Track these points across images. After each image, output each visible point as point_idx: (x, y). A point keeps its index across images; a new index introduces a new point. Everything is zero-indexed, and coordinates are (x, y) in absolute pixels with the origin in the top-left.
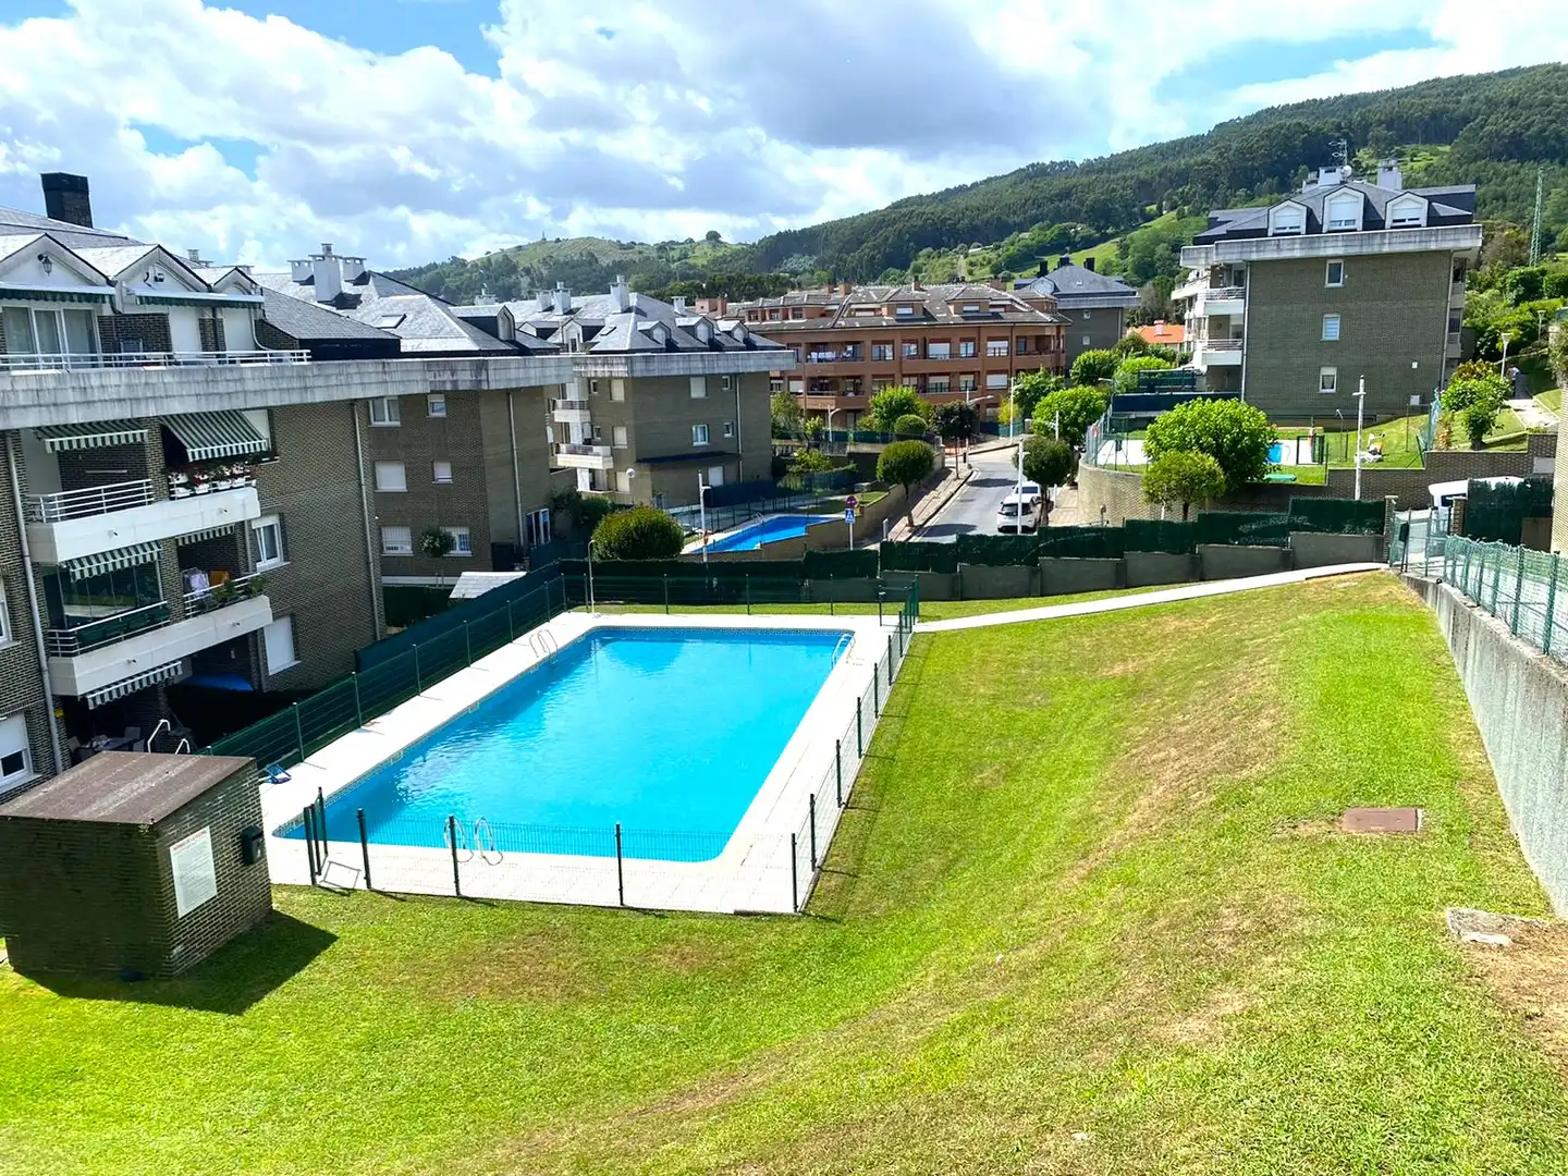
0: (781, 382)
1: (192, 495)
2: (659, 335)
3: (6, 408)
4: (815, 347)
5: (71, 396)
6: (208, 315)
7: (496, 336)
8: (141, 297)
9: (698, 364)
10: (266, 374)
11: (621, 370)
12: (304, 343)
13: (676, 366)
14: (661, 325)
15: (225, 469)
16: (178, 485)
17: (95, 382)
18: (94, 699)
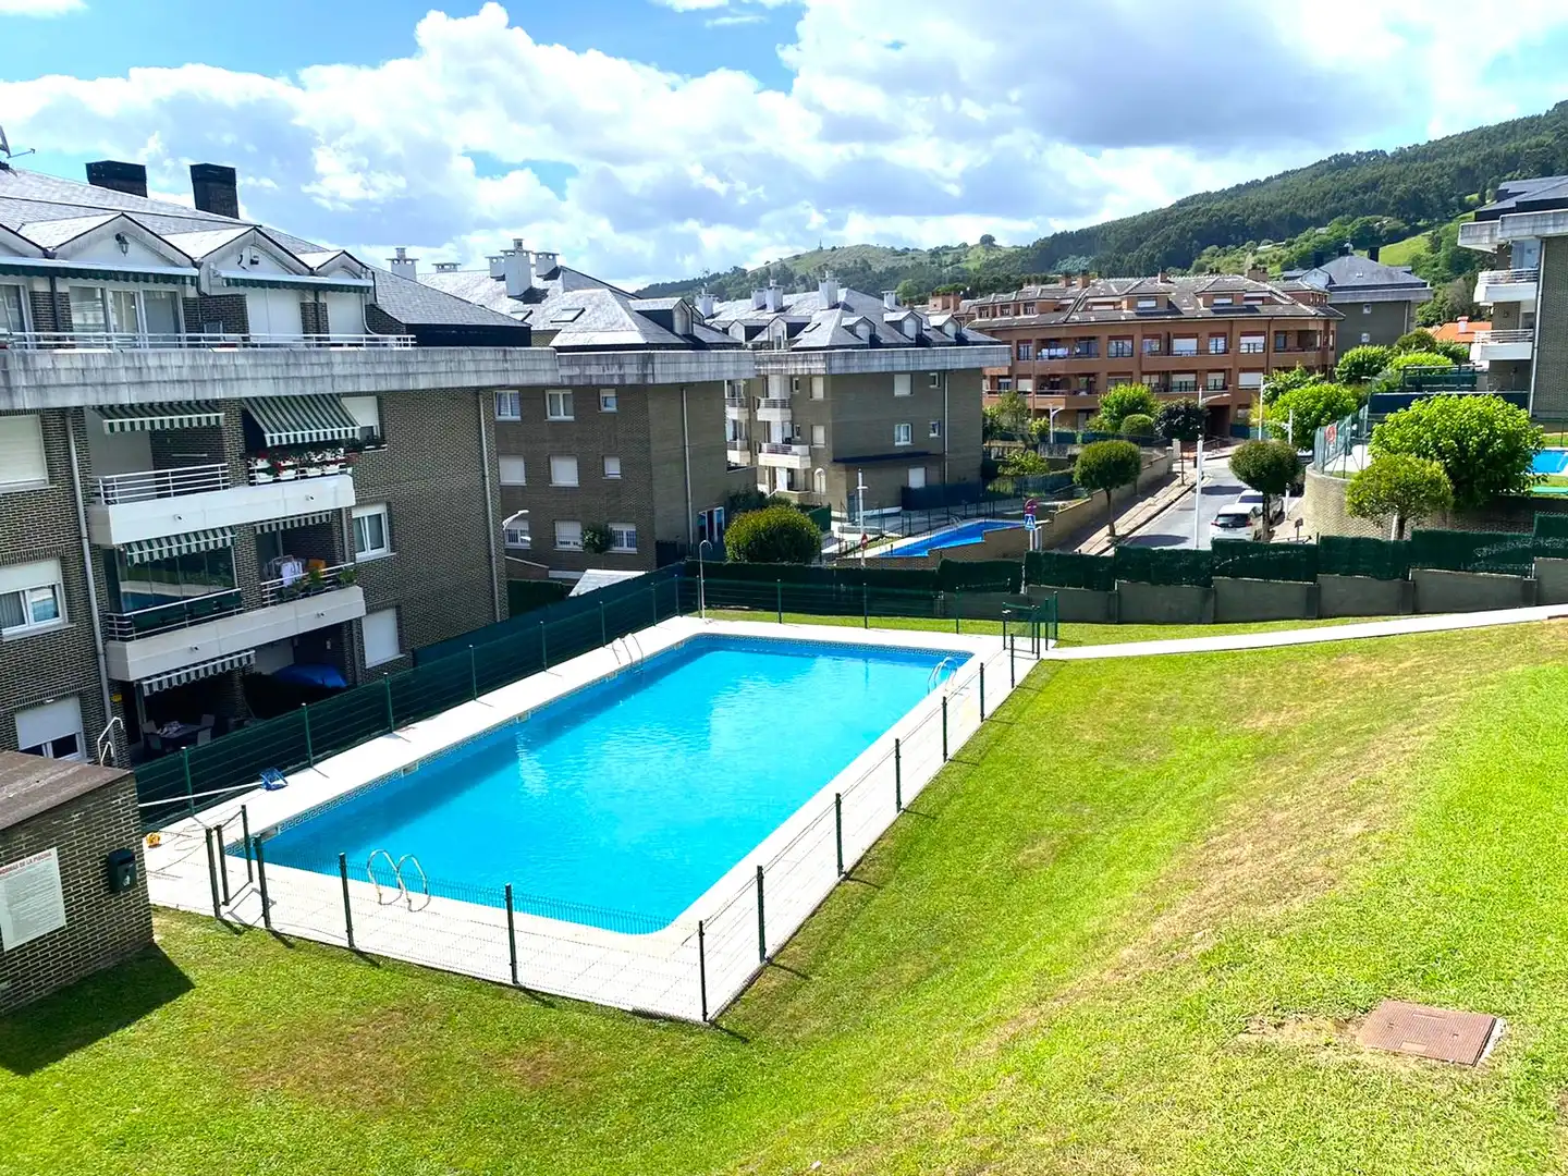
0: (1010, 380)
1: (275, 481)
2: (863, 331)
3: (45, 387)
4: (1047, 343)
5: (123, 376)
6: (310, 299)
7: (671, 329)
8: (228, 280)
9: (900, 360)
10: (360, 358)
11: (819, 367)
12: (411, 328)
13: (878, 363)
14: (865, 321)
15: (312, 454)
16: (259, 471)
17: (153, 362)
18: (150, 685)
